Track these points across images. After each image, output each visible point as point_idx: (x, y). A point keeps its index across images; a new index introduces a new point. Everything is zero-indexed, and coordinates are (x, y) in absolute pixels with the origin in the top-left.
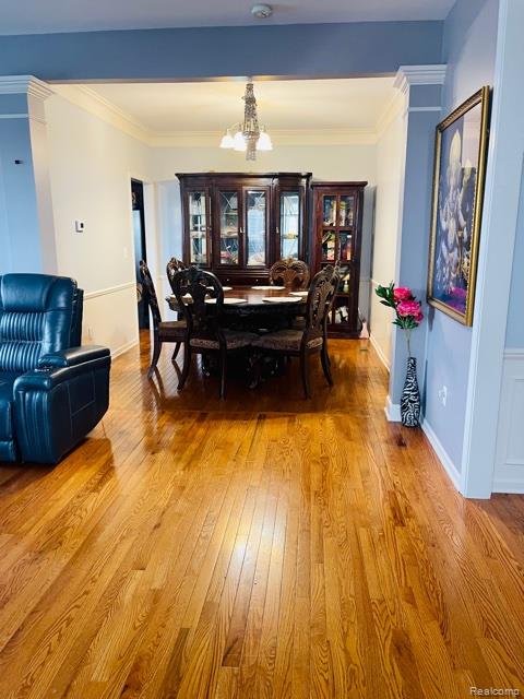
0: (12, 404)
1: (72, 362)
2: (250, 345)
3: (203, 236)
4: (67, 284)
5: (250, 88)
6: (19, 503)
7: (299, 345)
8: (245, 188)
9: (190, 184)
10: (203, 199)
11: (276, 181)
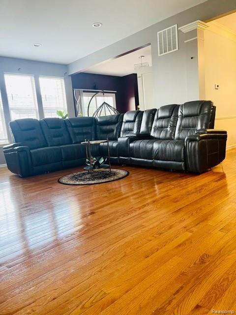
0: (184, 146)
1: (208, 133)
4: (210, 103)
6: (185, 181)
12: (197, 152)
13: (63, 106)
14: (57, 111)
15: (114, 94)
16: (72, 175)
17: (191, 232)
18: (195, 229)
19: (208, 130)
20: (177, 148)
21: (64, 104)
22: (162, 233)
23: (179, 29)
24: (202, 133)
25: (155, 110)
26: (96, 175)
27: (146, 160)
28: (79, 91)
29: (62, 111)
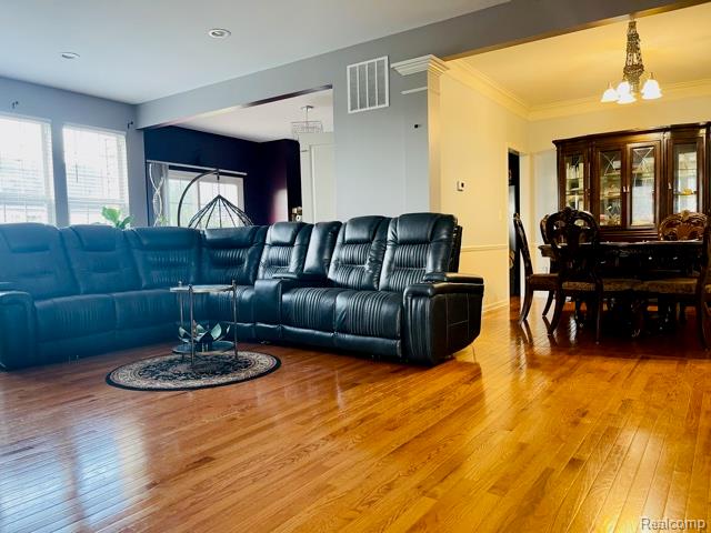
0: (402, 307)
1: (450, 280)
2: (631, 290)
3: (580, 200)
4: (450, 220)
5: (632, 26)
6: (402, 383)
7: (694, 289)
8: (630, 146)
9: (569, 150)
10: (581, 165)
11: (668, 134)
12: (427, 320)
13: (118, 197)
14: (105, 209)
15: (241, 180)
16: (140, 365)
17: (433, 496)
18: (439, 490)
19: (450, 275)
20: (385, 308)
21: (122, 194)
22: (373, 502)
23: (392, 66)
24: (437, 281)
25: (338, 225)
26: (203, 366)
27: (317, 332)
28: (161, 165)
29: (117, 208)
